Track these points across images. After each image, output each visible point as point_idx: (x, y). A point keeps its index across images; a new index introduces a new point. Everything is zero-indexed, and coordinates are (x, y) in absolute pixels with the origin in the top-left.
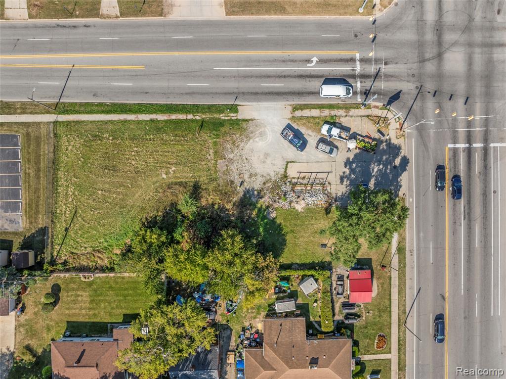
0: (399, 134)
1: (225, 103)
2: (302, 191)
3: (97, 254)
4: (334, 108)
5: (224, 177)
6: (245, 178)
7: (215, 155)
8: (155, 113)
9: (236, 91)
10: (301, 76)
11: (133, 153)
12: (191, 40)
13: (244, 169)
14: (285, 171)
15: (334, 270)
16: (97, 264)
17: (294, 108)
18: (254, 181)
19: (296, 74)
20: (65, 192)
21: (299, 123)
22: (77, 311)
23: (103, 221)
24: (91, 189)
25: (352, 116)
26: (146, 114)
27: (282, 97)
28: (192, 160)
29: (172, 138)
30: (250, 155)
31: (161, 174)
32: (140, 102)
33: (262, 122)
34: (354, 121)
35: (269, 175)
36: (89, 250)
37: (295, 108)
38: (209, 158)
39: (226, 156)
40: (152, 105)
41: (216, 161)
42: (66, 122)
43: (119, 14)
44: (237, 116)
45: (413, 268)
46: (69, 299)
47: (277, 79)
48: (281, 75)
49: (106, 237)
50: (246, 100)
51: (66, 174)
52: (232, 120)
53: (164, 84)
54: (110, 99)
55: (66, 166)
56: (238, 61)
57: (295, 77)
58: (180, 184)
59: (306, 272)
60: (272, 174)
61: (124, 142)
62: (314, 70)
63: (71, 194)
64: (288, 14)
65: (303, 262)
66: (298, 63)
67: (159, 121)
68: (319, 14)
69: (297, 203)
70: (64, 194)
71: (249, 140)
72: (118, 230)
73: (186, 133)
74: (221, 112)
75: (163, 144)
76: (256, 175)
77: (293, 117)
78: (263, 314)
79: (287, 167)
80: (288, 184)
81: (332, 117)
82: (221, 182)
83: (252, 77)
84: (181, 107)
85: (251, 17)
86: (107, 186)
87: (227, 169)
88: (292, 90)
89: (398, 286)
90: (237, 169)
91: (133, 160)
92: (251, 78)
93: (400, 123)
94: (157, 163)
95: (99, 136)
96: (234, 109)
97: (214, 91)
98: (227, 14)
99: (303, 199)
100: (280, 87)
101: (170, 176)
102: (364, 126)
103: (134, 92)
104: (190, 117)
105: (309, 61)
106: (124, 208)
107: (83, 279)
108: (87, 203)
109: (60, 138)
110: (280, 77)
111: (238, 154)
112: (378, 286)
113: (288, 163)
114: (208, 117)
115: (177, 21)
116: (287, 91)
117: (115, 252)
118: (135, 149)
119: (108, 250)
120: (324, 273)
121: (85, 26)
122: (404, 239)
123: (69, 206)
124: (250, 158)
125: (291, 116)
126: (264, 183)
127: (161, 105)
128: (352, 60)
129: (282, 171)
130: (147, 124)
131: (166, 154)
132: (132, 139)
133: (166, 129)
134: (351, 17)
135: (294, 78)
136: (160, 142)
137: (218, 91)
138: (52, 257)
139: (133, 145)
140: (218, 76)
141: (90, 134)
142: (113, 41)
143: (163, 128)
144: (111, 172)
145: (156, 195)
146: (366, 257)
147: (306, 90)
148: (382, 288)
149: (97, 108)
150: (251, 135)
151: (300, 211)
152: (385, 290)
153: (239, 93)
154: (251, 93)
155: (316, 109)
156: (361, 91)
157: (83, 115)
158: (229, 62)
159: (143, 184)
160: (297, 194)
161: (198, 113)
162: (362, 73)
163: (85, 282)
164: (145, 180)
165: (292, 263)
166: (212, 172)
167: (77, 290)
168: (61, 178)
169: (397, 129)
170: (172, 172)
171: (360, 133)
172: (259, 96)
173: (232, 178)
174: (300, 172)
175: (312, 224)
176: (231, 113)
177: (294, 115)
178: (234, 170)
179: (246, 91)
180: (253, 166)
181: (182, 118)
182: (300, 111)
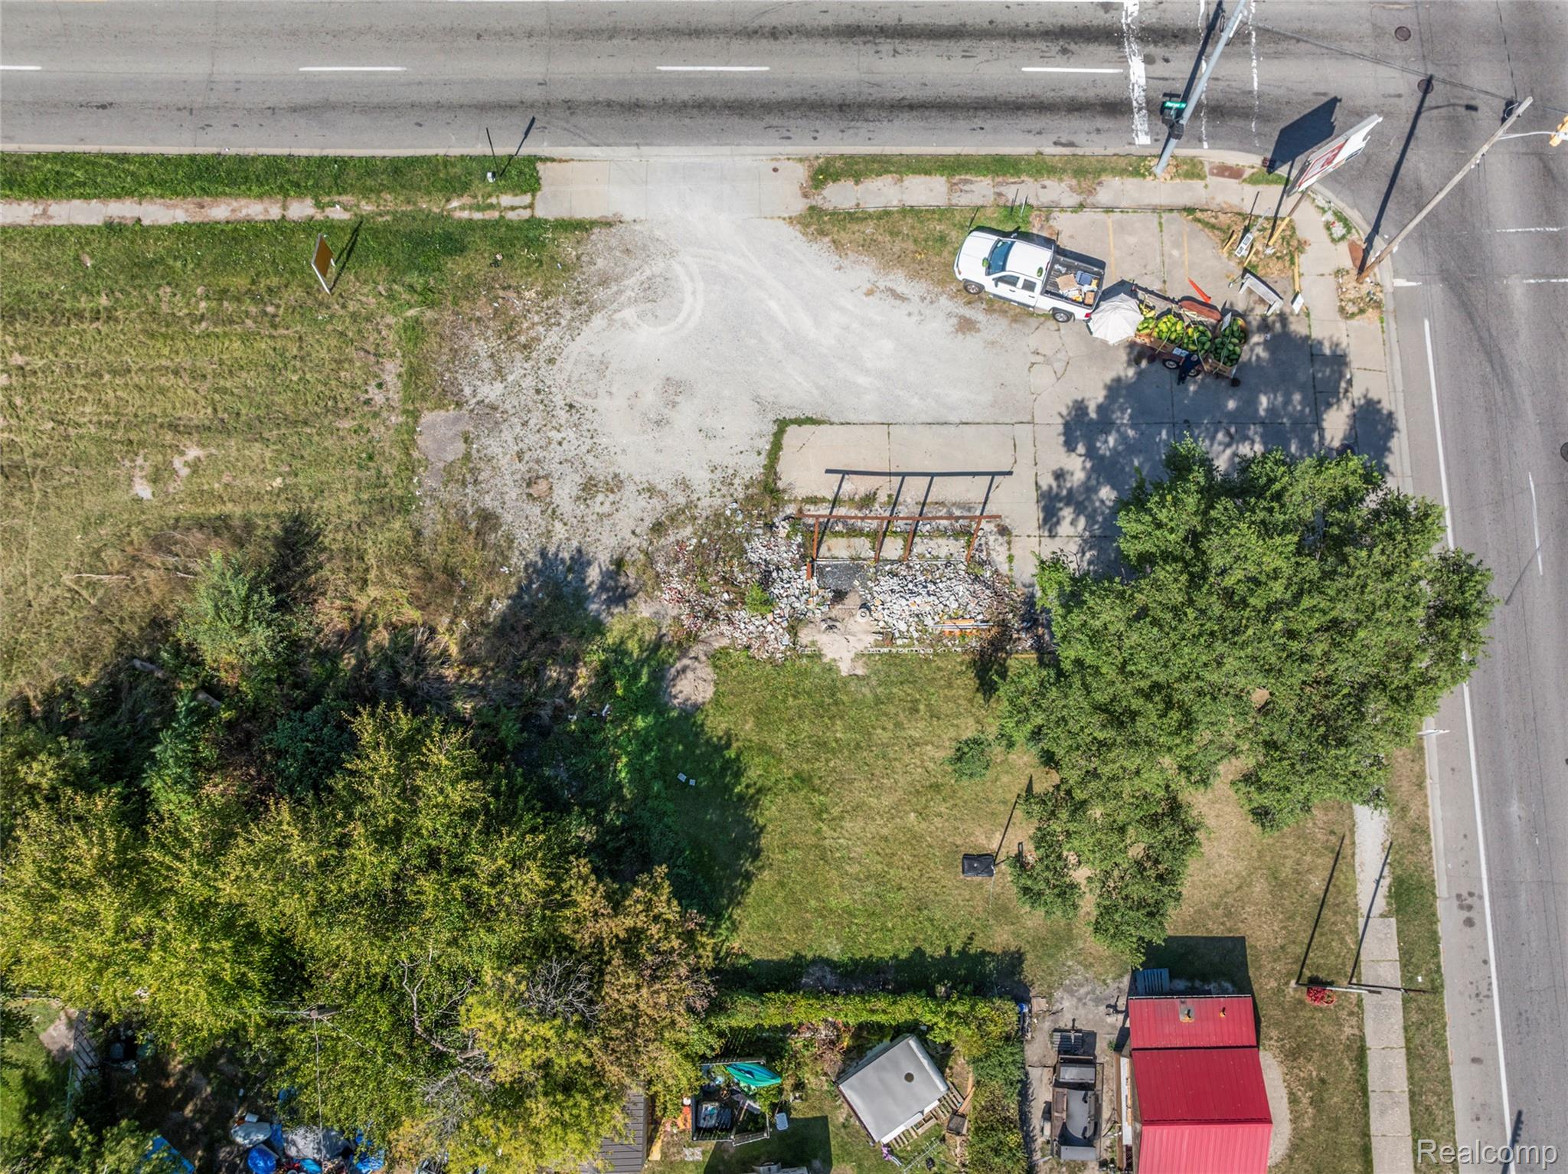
0: (1352, 295)
1: (478, 150)
2: (855, 568)
4: (1017, 172)
5: (450, 494)
6: (556, 500)
7: (406, 386)
8: (130, 193)
9: (534, 94)
10: (853, 32)
13: (556, 453)
14: (771, 467)
15: (1039, 1004)
17: (820, 170)
18: (601, 517)
19: (827, 21)
21: (844, 237)
25: (1109, 210)
26: (86, 197)
27: (763, 124)
28: (289, 409)
29: (203, 304)
30: (589, 388)
31: (131, 479)
33: (658, 233)
34: (1121, 228)
35: (684, 485)
37: (824, 173)
38: (379, 398)
39: (467, 391)
40: (124, 158)
41: (415, 415)
44: (531, 206)
45: (1481, 996)
47: (736, 45)
48: (755, 25)
50: (579, 136)
52: (509, 226)
53: (193, 68)
57: (825, 33)
58: (219, 526)
59: (882, 1004)
60: (701, 479)
65: (865, 954)
67: (146, 230)
69: (830, 627)
71: (587, 319)
73: (274, 281)
74: (456, 186)
75: (152, 336)
76: (615, 484)
77: (812, 208)
79: (776, 446)
80: (784, 529)
81: (1011, 211)
82: (431, 520)
83: (613, 33)
87: (467, 457)
88: (809, 94)
89: (1406, 1096)
90: (520, 456)
92: (611, 38)
93: (1353, 247)
94: (113, 426)
96: (518, 173)
97: (429, 96)
99: (864, 606)
100: (750, 80)
101: (171, 487)
102: (1175, 253)
103: (45, 103)
104: (301, 209)
111: (529, 382)
112: (1293, 1100)
113: (782, 425)
114: (388, 213)
116: (783, 94)
118: (17, 359)
120: (983, 1009)
122: (1420, 831)
124: (587, 401)
125: (799, 206)
126: (658, 528)
127: (165, 161)
129: (753, 467)
130: (88, 243)
131: (163, 381)
133: (179, 264)
135: (821, 42)
136: (139, 327)
137: (450, 95)
139: (9, 339)
140: (451, 32)
143: (162, 260)
146: (1218, 931)
147: (877, 94)
148: (1319, 1111)
150: (600, 294)
151: (845, 669)
152: (1336, 1125)
153: (548, 104)
154: (609, 104)
155: (927, 173)
156: (1149, 102)
159: (31, 530)
160: (831, 582)
161: (345, 191)
162: (1151, 19)
165: (798, 957)
166: (388, 469)
169: (1339, 272)
170: (185, 472)
171: (1156, 287)
172: (643, 120)
173: (488, 502)
174: (845, 473)
175: (914, 744)
176: (502, 191)
177: (817, 201)
178: (504, 462)
179: (585, 97)
180: (604, 441)
181: (261, 217)
182: (847, 184)
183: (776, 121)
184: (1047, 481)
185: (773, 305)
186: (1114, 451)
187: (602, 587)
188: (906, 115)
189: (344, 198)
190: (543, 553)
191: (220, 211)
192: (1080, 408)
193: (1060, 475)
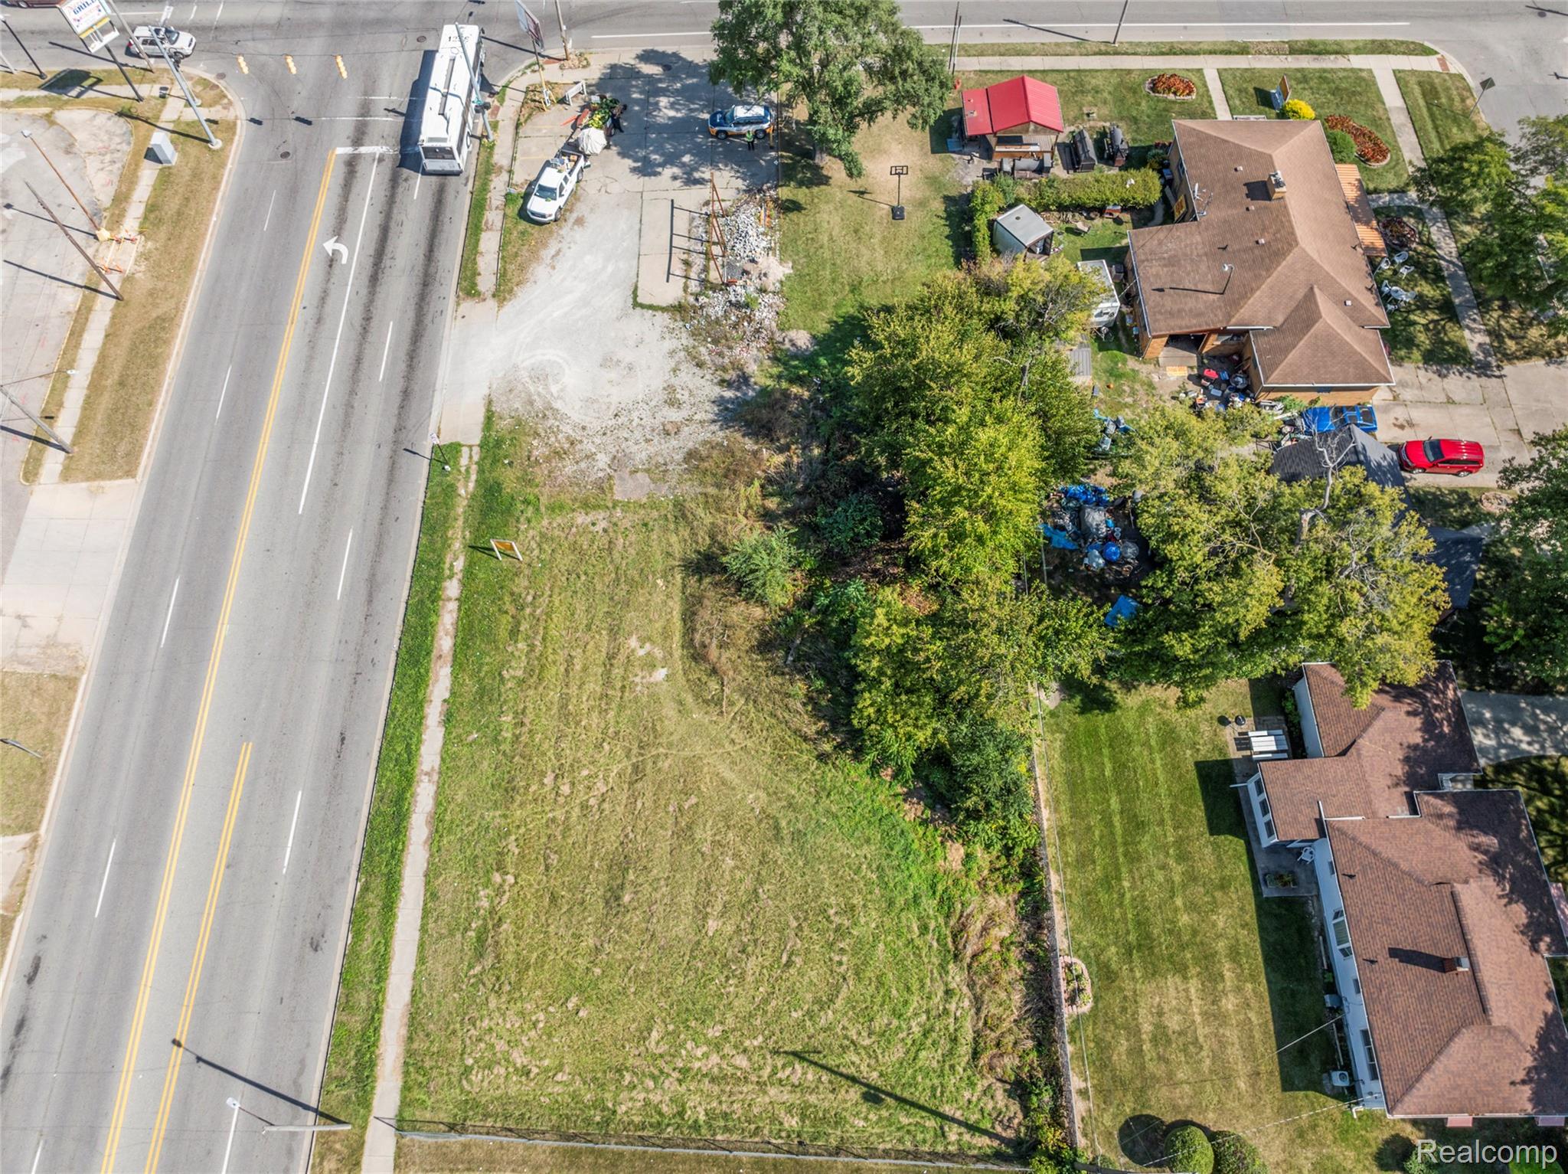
0: (576, 63)
1: (423, 482)
2: (728, 266)
3: (973, 940)
4: (485, 199)
5: (673, 478)
6: (679, 419)
7: (595, 509)
8: (422, 708)
9: (386, 451)
10: (374, 279)
11: (565, 789)
12: (187, 584)
13: (648, 421)
14: (663, 309)
15: (971, 189)
16: (1014, 939)
17: (468, 293)
18: (691, 395)
19: (364, 292)
20: (706, 1085)
21: (515, 280)
22: (1232, 1034)
23: (832, 912)
24: (700, 965)
25: (514, 159)
26: (420, 741)
27: (430, 325)
28: (607, 579)
29: (520, 645)
30: (604, 407)
31: (651, 684)
32: (374, 764)
33: (500, 375)
34: (526, 154)
35: (672, 353)
36: (956, 977)
37: (469, 289)
38: (603, 524)
39: (601, 474)
40: (389, 719)
41: (616, 502)
42: (406, 1073)
43: (25, 838)
44: (470, 447)
46: (1180, 1075)
47: (370, 338)
48: (360, 329)
49: (900, 902)
50: (422, 422)
51: (628, 1077)
52: (483, 459)
53: (322, 675)
54: (343, 880)
55: (595, 1079)
56: (292, 440)
57: (372, 293)
58: (689, 617)
60: (669, 344)
61: (518, 827)
62: (362, 248)
63: (715, 1058)
64: (178, 309)
66: (332, 287)
67: (453, 693)
68: (200, 237)
69: (765, 275)
70: (716, 1089)
71: (556, 411)
72: (865, 849)
73: (507, 598)
74: (450, 491)
75: (540, 680)
76: (670, 389)
77: (494, 296)
78: (1132, 363)
79: (651, 307)
80: (703, 300)
81: (508, 202)
82: (690, 488)
83: (349, 406)
84: (413, 620)
85: (159, 407)
86: (687, 898)
87: (647, 471)
88: (413, 302)
89: (1001, 58)
90: (647, 441)
91: (589, 788)
92: (353, 407)
93: (547, 63)
94: (610, 700)
95: (485, 926)
96: (444, 456)
97: (376, 514)
98: (130, 473)
99: (753, 260)
100: (398, 331)
101: (658, 653)
102: (544, 131)
103: (334, 784)
104: (452, 588)
105: (332, 260)
106: (777, 828)
107: (1085, 1006)
108: (758, 982)
109: (471, 1104)
110: (365, 330)
111: (598, 439)
114: (463, 531)
115: (109, 628)
116: (411, 314)
117: (957, 866)
118: (548, 780)
119: (955, 892)
121: (30, 980)
123: (768, 1070)
124: (613, 407)
125: (491, 303)
126: (700, 365)
127: (397, 686)
128: (352, 164)
129: (663, 319)
130: (459, 736)
131: (578, 667)
132: (509, 791)
133: (485, 668)
134: (229, 166)
135: (378, 295)
136: (531, 692)
137: (377, 501)
138: (998, 1156)
139: (533, 788)
140: (328, 501)
141: (471, 967)
142: (121, 863)
143: (480, 681)
144: (631, 876)
145: (731, 704)
147: (419, 267)
149: (368, 936)
150: (539, 404)
151: (788, 270)
153: (396, 442)
154: (401, 407)
155: (478, 240)
157: (389, 997)
158: (287, 467)
159: (687, 753)
160: (737, 275)
161: (442, 561)
162: (392, 141)
163: (1097, 999)
164: (670, 745)
166: (654, 514)
167: (1134, 1032)
168: (647, 1103)
169: (561, 68)
170: (648, 645)
171: (564, 136)
172: (416, 388)
173: (679, 457)
174: (669, 273)
175: (831, 239)
176: (457, 463)
177: (489, 294)
178: (652, 450)
179: (394, 421)
180: (640, 397)
181: (455, 615)
182: (479, 279)
183: (429, 317)
184: (678, 183)
185: (555, 315)
186: (662, 155)
187: (738, 389)
188: (436, 254)
189: (448, 561)
190: (714, 421)
191: (445, 643)
192: (634, 170)
193: (675, 178)
